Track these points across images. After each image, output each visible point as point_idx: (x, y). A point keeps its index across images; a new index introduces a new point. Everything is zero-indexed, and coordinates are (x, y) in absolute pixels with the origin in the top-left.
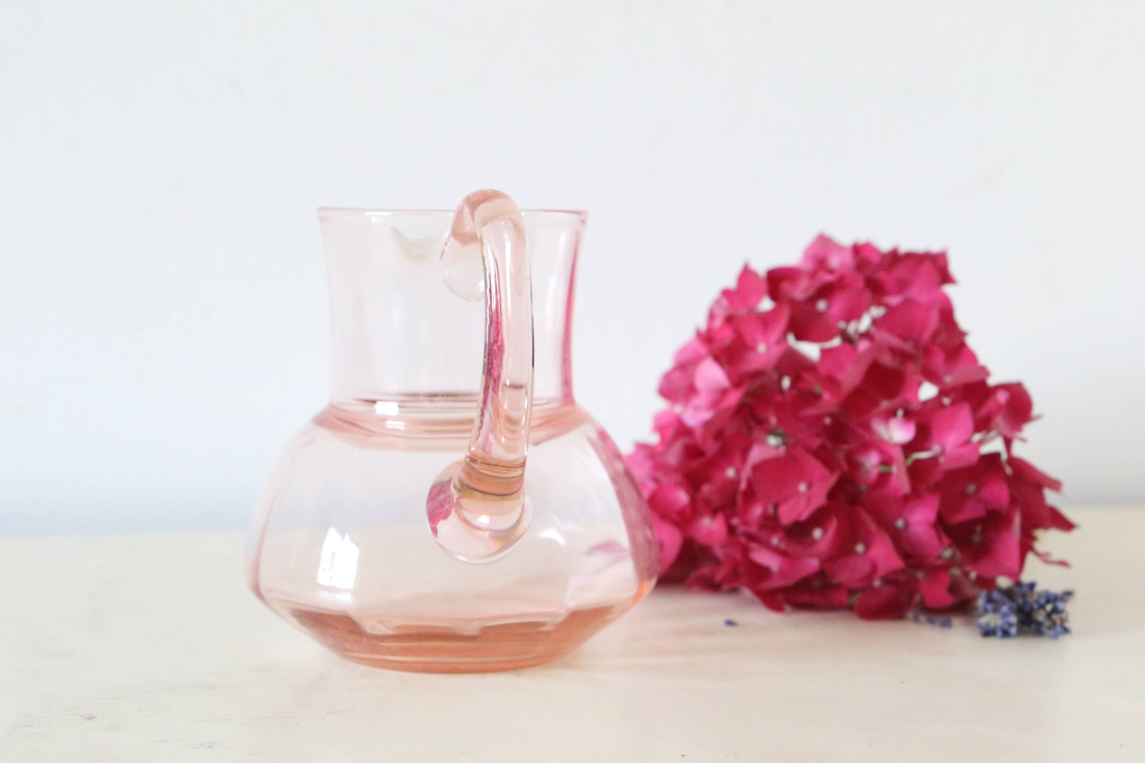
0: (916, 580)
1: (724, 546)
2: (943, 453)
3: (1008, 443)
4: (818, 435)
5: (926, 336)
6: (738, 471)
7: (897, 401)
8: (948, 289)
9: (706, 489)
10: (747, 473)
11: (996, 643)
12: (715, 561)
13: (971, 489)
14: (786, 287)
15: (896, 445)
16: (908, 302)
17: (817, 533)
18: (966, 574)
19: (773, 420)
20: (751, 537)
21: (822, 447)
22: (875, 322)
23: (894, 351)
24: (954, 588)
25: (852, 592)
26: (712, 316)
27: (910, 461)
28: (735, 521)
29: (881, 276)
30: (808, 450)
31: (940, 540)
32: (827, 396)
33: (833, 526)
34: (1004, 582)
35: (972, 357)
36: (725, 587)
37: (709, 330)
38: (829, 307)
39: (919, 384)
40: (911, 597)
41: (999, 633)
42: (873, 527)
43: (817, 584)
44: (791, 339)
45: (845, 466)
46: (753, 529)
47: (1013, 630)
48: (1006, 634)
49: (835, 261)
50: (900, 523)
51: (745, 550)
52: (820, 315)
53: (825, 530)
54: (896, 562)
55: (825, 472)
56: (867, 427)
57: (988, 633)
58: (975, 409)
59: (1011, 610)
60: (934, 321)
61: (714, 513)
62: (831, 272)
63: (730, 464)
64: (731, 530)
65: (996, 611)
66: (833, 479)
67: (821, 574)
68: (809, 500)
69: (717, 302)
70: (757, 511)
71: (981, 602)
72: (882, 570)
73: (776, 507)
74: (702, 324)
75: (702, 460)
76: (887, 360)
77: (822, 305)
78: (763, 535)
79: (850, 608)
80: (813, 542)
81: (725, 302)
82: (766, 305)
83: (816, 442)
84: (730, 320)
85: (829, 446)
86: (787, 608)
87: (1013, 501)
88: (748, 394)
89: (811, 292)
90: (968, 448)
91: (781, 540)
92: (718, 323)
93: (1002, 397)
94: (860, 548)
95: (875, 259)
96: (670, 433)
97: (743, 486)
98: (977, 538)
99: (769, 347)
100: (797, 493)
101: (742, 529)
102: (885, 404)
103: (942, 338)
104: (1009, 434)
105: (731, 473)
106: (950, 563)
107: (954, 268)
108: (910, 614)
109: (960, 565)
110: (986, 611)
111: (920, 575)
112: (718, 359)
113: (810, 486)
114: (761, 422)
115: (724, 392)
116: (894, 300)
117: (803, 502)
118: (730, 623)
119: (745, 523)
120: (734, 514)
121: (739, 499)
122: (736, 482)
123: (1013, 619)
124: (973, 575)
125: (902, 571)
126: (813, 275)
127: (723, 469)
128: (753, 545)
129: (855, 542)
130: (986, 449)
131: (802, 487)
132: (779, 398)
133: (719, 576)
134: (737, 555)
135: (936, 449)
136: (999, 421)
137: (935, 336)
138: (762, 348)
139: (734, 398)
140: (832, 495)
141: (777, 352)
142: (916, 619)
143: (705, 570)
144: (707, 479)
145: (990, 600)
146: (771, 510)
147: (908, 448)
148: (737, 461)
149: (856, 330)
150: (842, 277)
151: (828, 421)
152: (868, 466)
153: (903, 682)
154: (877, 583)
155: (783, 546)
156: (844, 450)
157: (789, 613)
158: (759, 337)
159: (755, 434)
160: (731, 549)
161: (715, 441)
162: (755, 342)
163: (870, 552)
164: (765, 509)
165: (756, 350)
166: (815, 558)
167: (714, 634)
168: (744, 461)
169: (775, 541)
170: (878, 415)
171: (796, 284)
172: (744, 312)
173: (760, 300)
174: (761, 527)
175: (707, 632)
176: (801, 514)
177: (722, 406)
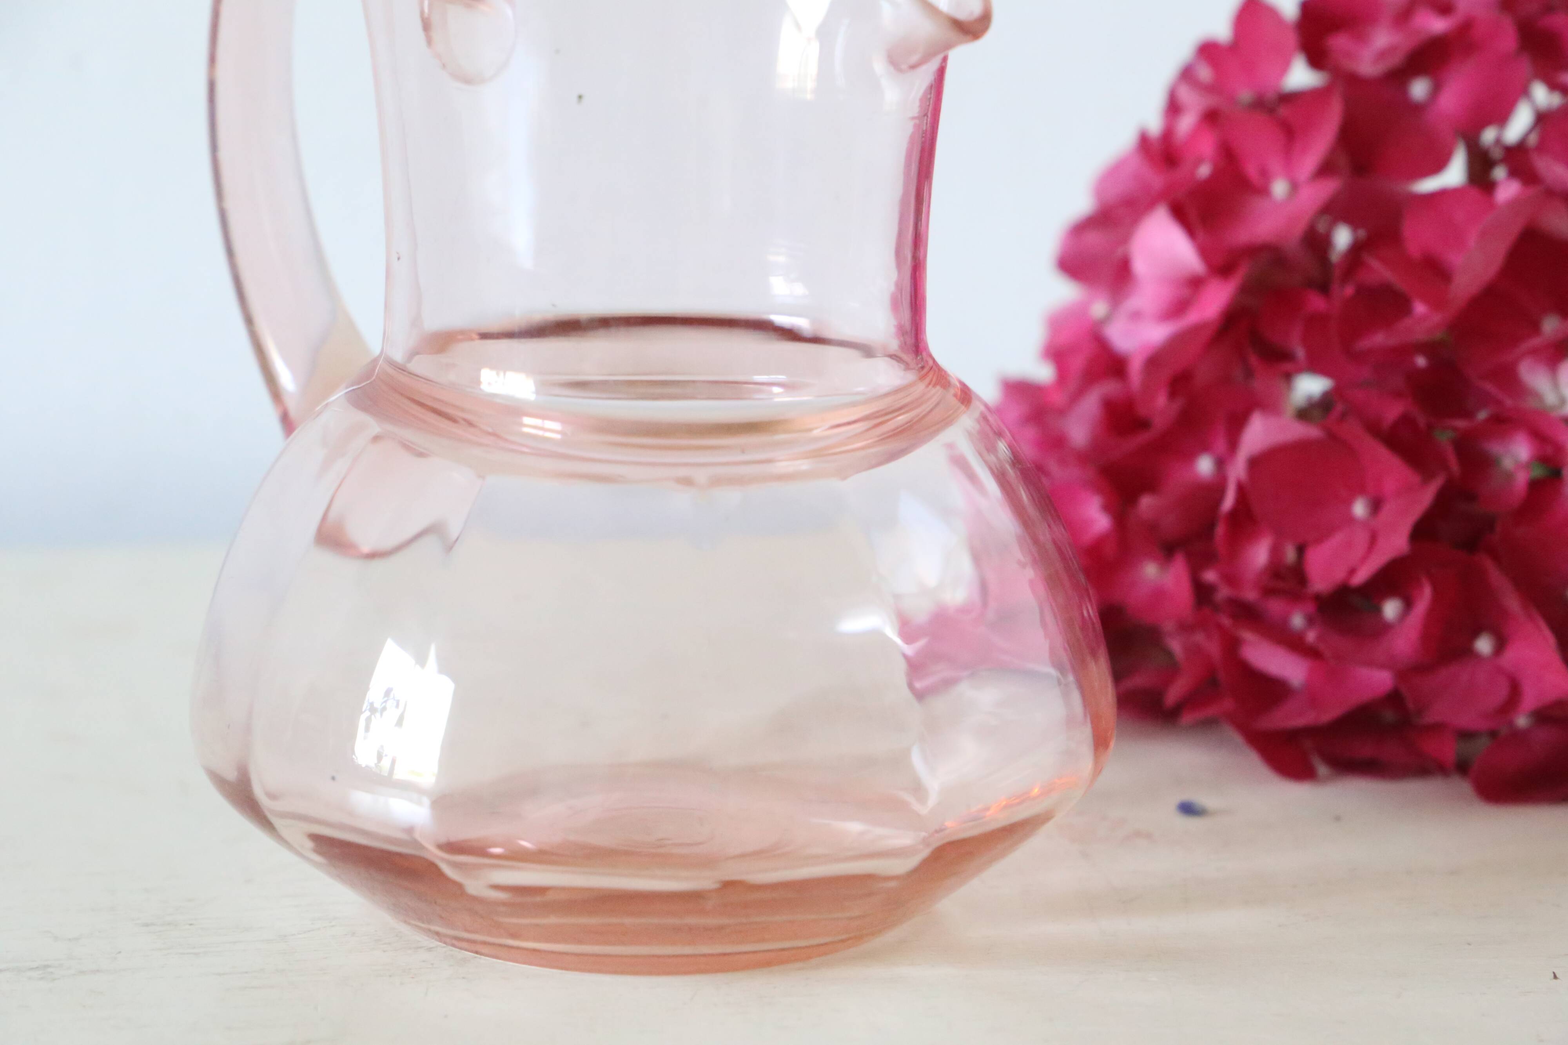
1: (1185, 628)
4: (1398, 395)
6: (1221, 464)
9: (1147, 503)
10: (1238, 470)
12: (1167, 660)
14: (1339, 42)
17: (1391, 609)
19: (1300, 353)
20: (1246, 615)
21: (1405, 420)
22: (1542, 118)
25: (1465, 736)
26: (1173, 108)
28: (1210, 576)
29: (1558, 20)
30: (1374, 428)
32: (1421, 305)
33: (1425, 597)
37: (1168, 134)
38: (1437, 89)
42: (1513, 603)
43: (1389, 716)
45: (1455, 466)
46: (1250, 595)
51: (1232, 645)
52: (1418, 109)
53: (1408, 604)
54: (1563, 683)
55: (1412, 477)
56: (1510, 379)
61: (1166, 554)
63: (1205, 447)
64: (1202, 593)
66: (1427, 496)
67: (1394, 698)
68: (1373, 539)
69: (1187, 74)
70: (1259, 554)
72: (1531, 699)
73: (1301, 550)
74: (1154, 123)
75: (1141, 439)
77: (1419, 89)
78: (1275, 607)
79: (1462, 768)
80: (1384, 628)
81: (1205, 73)
82: (1300, 78)
83: (1392, 411)
84: (1211, 117)
85: (1422, 420)
86: (1322, 769)
88: (1245, 289)
89: (1395, 60)
91: (1310, 621)
92: (1186, 123)
94: (1484, 645)
96: (1078, 363)
97: (1229, 502)
99: (1295, 186)
100: (1350, 520)
101: (1224, 593)
105: (1205, 465)
112: (1179, 214)
113: (1376, 506)
115: (1195, 283)
117: (1361, 538)
118: (1188, 809)
119: (1231, 579)
120: (1207, 561)
121: (1220, 530)
122: (1216, 487)
127: (1190, 456)
128: (1249, 633)
129: (1476, 633)
131: (1359, 509)
133: (1173, 694)
134: (1213, 648)
138: (1279, 188)
139: (1215, 301)
140: (1423, 531)
141: (1313, 198)
144: (1150, 485)
146: (1290, 555)
148: (1221, 444)
149: (1498, 141)
150: (1466, 27)
151: (1421, 361)
152: (1508, 463)
153: (1558, 976)
154: (1522, 721)
155: (1311, 636)
156: (1455, 429)
157: (1325, 780)
158: (1275, 164)
159: (1258, 384)
160: (1199, 637)
161: (1173, 394)
162: (1266, 176)
163: (1510, 657)
164: (1276, 552)
165: (1264, 191)
166: (1382, 666)
167: (1149, 836)
168: (1233, 444)
169: (1297, 621)
170: (1534, 352)
171: (1361, 38)
172: (1245, 96)
173: (1285, 67)
174: (1268, 592)
175: (1138, 834)
176: (1352, 571)
177: (1193, 317)
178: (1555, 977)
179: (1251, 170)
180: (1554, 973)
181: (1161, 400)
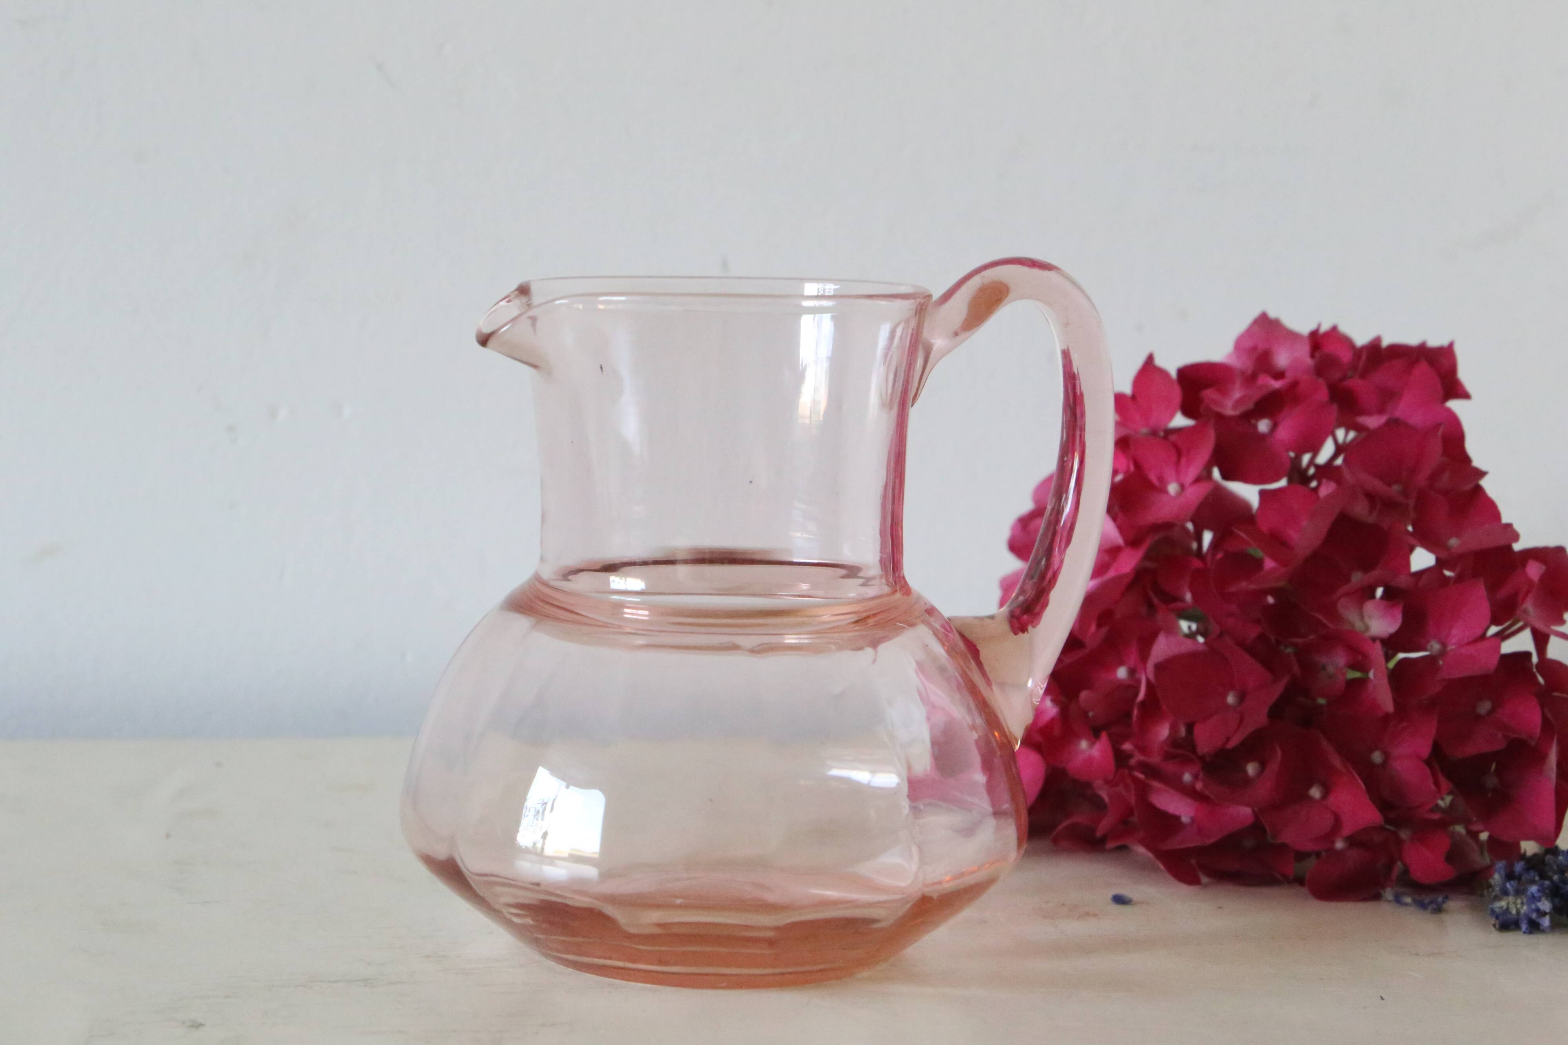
0: (1400, 842)
1: (1110, 781)
2: (1443, 653)
3: (1541, 640)
4: (1256, 622)
5: (1421, 479)
6: (1132, 672)
7: (1375, 574)
8: (1455, 405)
9: (1084, 695)
10: (1147, 674)
11: (1517, 940)
12: (1098, 804)
13: (1484, 707)
14: (1209, 394)
15: (1374, 639)
16: (1394, 423)
17: (1251, 769)
18: (1474, 835)
19: (1187, 596)
20: (1153, 772)
21: (1262, 637)
22: (1339, 449)
23: (1371, 496)
24: (1455, 854)
25: (1301, 856)
27: (1391, 664)
28: (1127, 746)
29: (1356, 383)
30: (1241, 644)
31: (1437, 783)
32: (1269, 564)
33: (1276, 761)
34: (1529, 847)
35: (1491, 510)
36: (1110, 845)
38: (1274, 427)
39: (1411, 549)
40: (1390, 866)
41: (1524, 927)
42: (1336, 761)
44: (1216, 473)
45: (1296, 669)
46: (1155, 759)
47: (1546, 922)
48: (1534, 927)
49: (1282, 359)
50: (1377, 757)
51: (1143, 790)
52: (1263, 437)
53: (1263, 764)
54: (1370, 815)
55: (1267, 676)
56: (1332, 612)
57: (1507, 924)
58: (1492, 588)
59: (1541, 890)
60: (1435, 455)
61: (1095, 734)
62: (1279, 375)
63: (1121, 663)
64: (1121, 758)
65: (1518, 893)
66: (1278, 689)
67: (1256, 828)
68: (1242, 718)
70: (1164, 732)
71: (1497, 878)
72: (1347, 831)
73: (1190, 727)
76: (1360, 510)
77: (1263, 426)
78: (1170, 768)
79: (1299, 881)
80: (1247, 781)
82: (1180, 421)
83: (1253, 632)
85: (1272, 638)
86: (1204, 879)
87: (1547, 725)
88: (1147, 557)
89: (1250, 406)
90: (1480, 645)
91: (1197, 776)
93: (1534, 570)
94: (1315, 792)
95: (1346, 357)
97: (1142, 694)
98: (1492, 781)
99: (1183, 487)
100: (1225, 706)
101: (1138, 757)
102: (1357, 578)
103: (1446, 478)
104: (1541, 626)
105: (1122, 673)
106: (1449, 817)
107: (1465, 374)
108: (1389, 894)
109: (1466, 822)
110: (1505, 893)
111: (1404, 835)
113: (1242, 697)
114: (1171, 599)
115: (1117, 551)
116: (1373, 422)
117: (1233, 718)
118: (1119, 900)
119: (1142, 749)
120: (1125, 738)
121: (1135, 715)
122: (1131, 687)
123: (1545, 905)
124: (1484, 836)
125: (1381, 828)
126: (1250, 379)
127: (1111, 668)
128: (1156, 784)
129: (1309, 787)
130: (1508, 647)
131: (1231, 699)
132: (1197, 564)
133: (1104, 826)
134: (1131, 797)
135: (1435, 646)
136: (1529, 606)
137: (1434, 476)
138: (1173, 488)
139: (1128, 563)
140: (1276, 712)
141: (1196, 494)
142: (1398, 900)
143: (1081, 817)
144: (1089, 683)
145: (1510, 876)
146: (1183, 731)
147: (1391, 644)
148: (1133, 658)
149: (1311, 462)
150: (1295, 385)
151: (1270, 600)
152: (1331, 669)
153: (1383, 997)
154: (1339, 845)
155: (1199, 786)
156: (1296, 645)
157: (1206, 886)
158: (1169, 472)
159: (1160, 617)
160: (1120, 788)
161: (1099, 626)
162: (1162, 480)
163: (1331, 799)
164: (1174, 728)
165: (1164, 491)
166: (1248, 805)
167: (1095, 915)
168: (1144, 656)
169: (1187, 777)
170: (1347, 594)
171: (1224, 392)
172: (1144, 430)
173: (1172, 416)
174: (1168, 757)
175: (1087, 914)
176: (1228, 739)
177: (1111, 574)
178: (1382, 999)
179: (1153, 477)
180: (1381, 996)
181: (1093, 628)
